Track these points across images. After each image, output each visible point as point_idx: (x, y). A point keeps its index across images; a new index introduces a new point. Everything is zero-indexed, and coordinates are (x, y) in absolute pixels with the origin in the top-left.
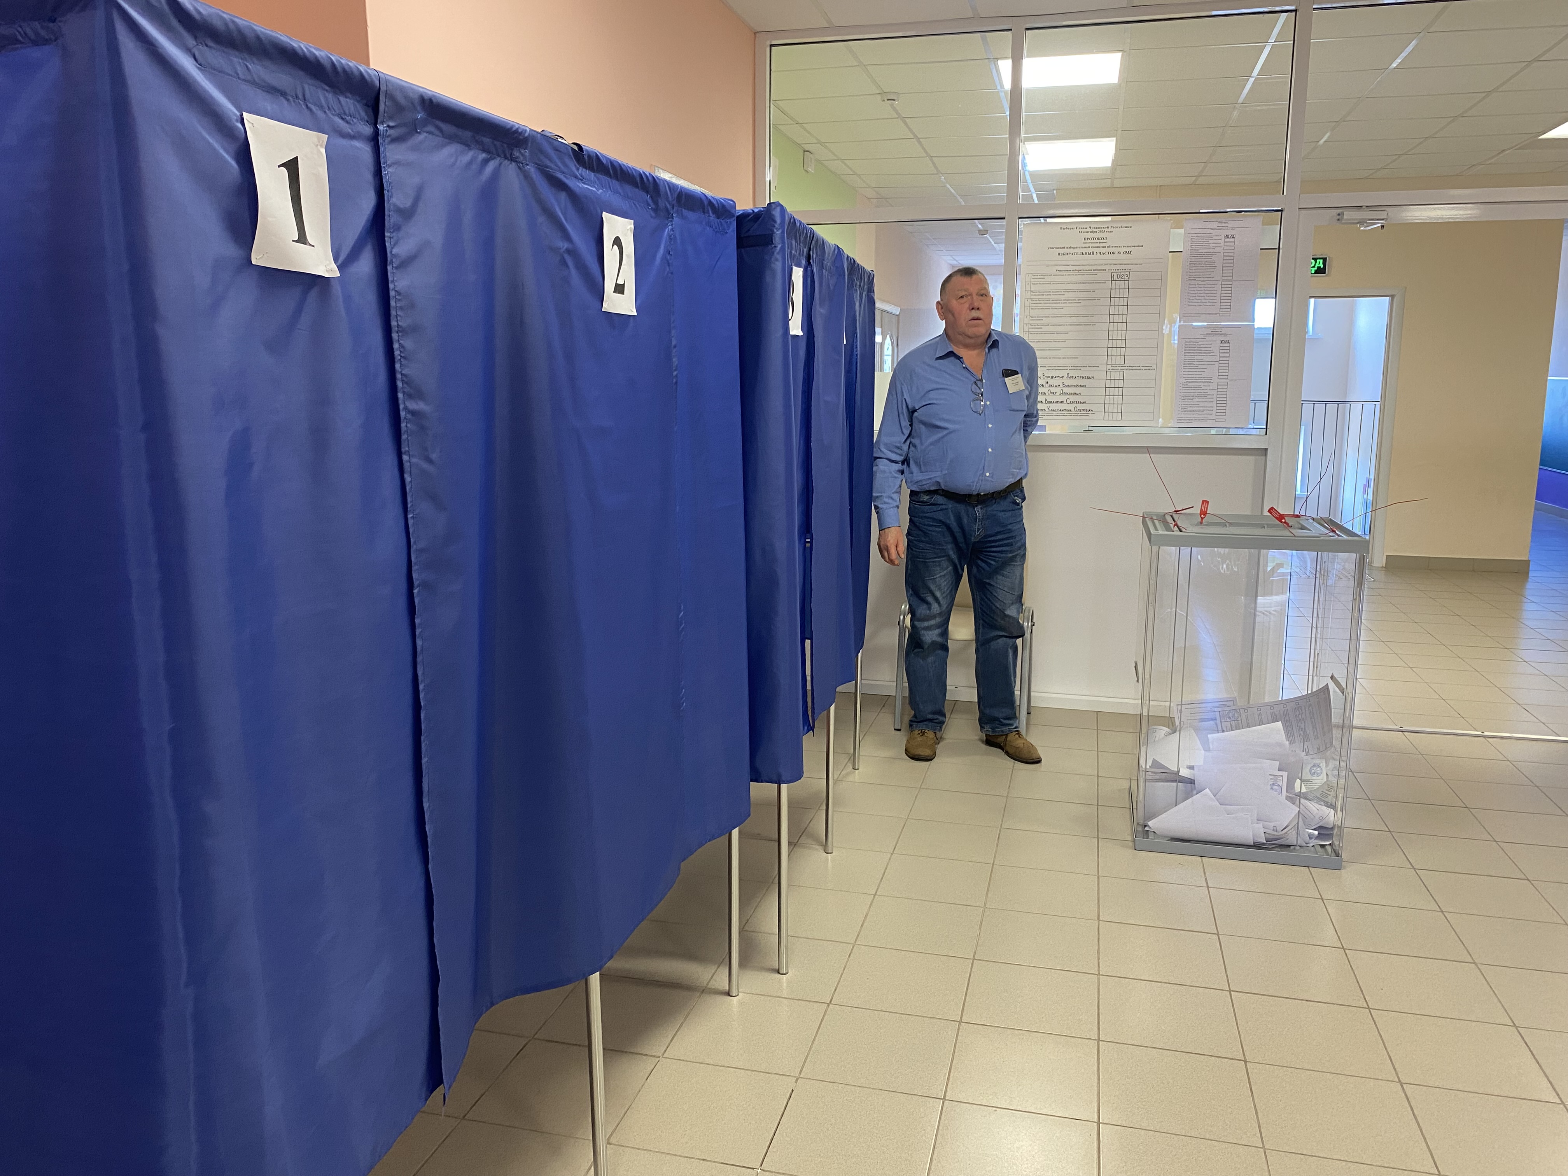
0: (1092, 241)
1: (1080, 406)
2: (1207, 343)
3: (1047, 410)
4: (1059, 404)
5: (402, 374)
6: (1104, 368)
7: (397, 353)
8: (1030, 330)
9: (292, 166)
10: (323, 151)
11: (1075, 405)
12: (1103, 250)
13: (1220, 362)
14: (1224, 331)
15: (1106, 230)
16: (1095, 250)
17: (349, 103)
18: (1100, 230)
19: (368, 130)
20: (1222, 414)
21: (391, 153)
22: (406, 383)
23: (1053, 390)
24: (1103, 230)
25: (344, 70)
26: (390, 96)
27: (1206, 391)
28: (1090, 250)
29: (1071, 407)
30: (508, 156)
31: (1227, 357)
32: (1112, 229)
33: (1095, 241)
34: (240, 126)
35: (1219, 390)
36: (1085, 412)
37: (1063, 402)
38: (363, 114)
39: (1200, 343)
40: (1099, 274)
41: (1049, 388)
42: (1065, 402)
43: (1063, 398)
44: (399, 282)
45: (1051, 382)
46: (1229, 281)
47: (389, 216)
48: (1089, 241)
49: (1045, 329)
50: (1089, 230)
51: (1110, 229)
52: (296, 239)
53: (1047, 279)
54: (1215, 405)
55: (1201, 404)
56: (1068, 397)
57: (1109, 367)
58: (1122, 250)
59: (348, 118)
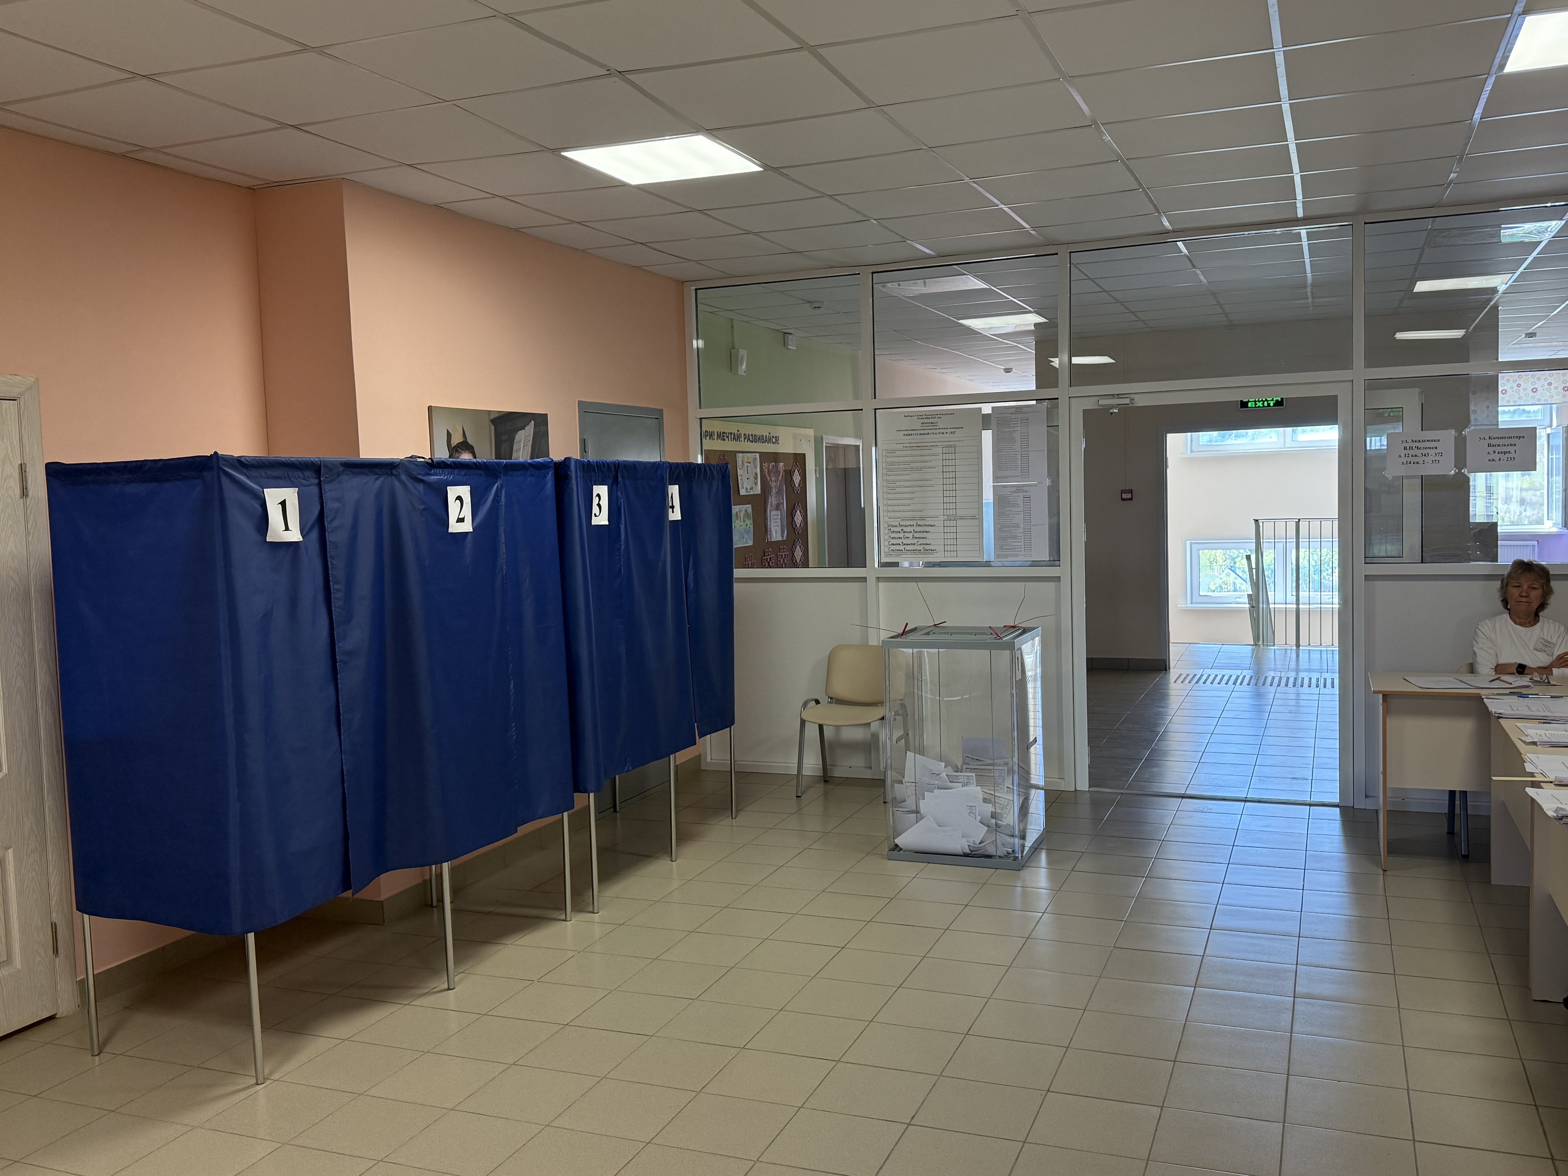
0: (927, 425)
1: (927, 547)
2: (1013, 498)
3: (903, 550)
4: (912, 546)
5: (332, 575)
6: (942, 518)
7: (330, 566)
8: (888, 491)
9: (283, 504)
10: (296, 494)
11: (923, 546)
12: (934, 431)
13: (1025, 512)
14: (1025, 488)
15: (937, 416)
16: (930, 431)
17: (308, 474)
18: (932, 416)
19: (316, 481)
20: (1029, 551)
21: (326, 487)
22: (334, 578)
23: (907, 535)
24: (934, 416)
25: (305, 463)
26: (326, 467)
27: (1015, 534)
28: (926, 432)
29: (921, 547)
30: (389, 473)
31: (1029, 508)
32: (941, 416)
33: (929, 425)
34: (263, 494)
35: (1025, 532)
36: (931, 551)
37: (915, 544)
38: (314, 476)
39: (1009, 498)
40: (934, 448)
41: (904, 534)
42: (916, 544)
43: (915, 541)
44: (330, 537)
45: (905, 529)
46: (1027, 452)
47: (326, 512)
48: (925, 425)
49: (898, 490)
50: (924, 417)
51: (939, 416)
52: (284, 529)
53: (898, 453)
54: (1022, 544)
55: (1013, 544)
56: (918, 540)
57: (946, 517)
58: (949, 431)
59: (307, 479)
